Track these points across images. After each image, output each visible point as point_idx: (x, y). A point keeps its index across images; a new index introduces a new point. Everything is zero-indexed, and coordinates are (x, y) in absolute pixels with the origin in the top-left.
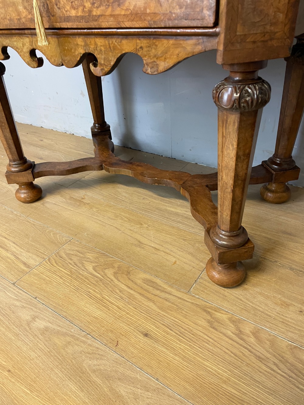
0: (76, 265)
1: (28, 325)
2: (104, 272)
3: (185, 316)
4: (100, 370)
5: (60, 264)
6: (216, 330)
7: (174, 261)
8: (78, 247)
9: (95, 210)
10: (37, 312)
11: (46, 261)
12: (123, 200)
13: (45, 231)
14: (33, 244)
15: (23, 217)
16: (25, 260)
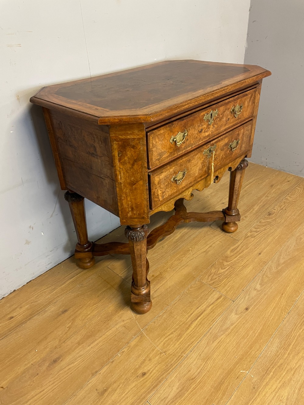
0: (220, 276)
2: (226, 265)
5: (219, 283)
6: (255, 236)
7: (219, 242)
8: (205, 276)
12: (161, 256)
13: (186, 293)
15: (167, 308)
16: (215, 299)
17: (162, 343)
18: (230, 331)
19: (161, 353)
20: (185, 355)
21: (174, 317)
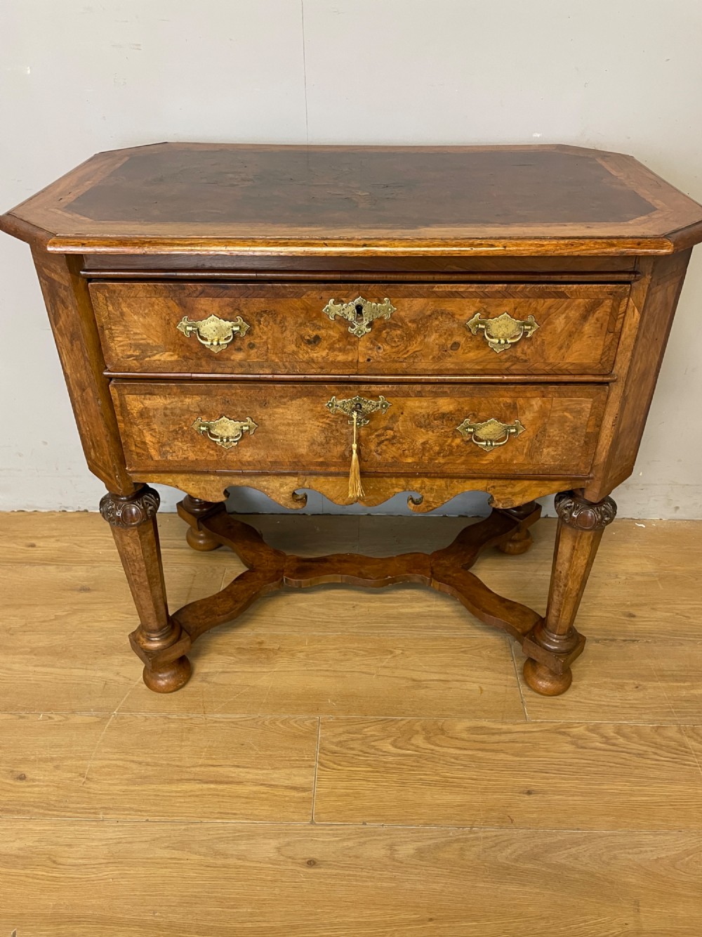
0: (366, 753)
1: (394, 859)
2: (412, 745)
3: (547, 750)
4: (521, 855)
5: (342, 763)
7: (478, 688)
8: (340, 726)
9: (301, 655)
10: (386, 839)
11: (319, 769)
12: (325, 620)
13: (263, 724)
14: (268, 753)
15: (197, 717)
16: (287, 783)
17: (106, 763)
18: (220, 862)
20: (101, 816)
21: (182, 741)
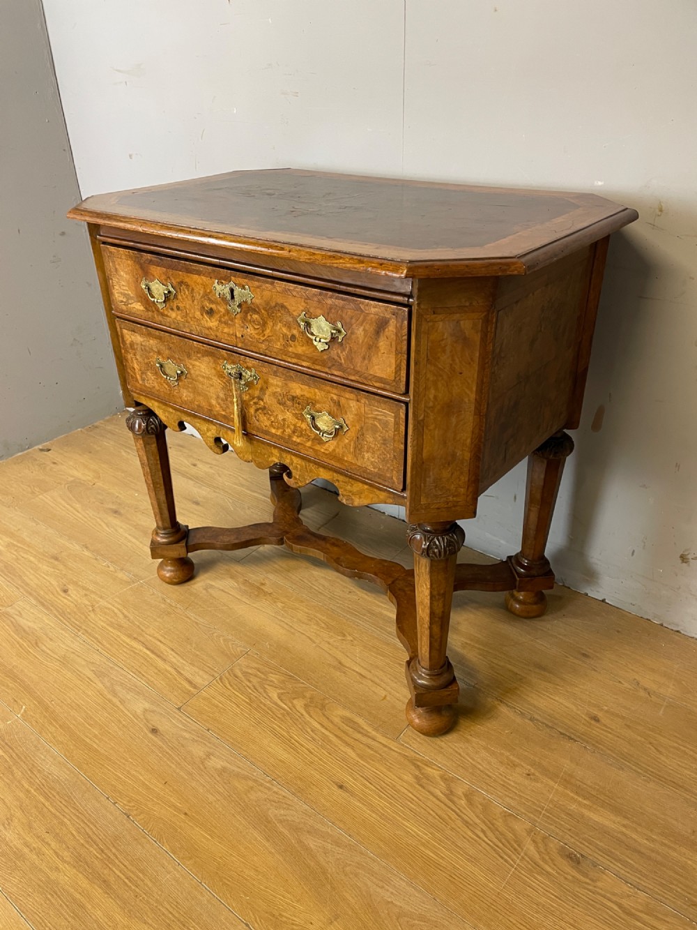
0: (256, 689)
1: (202, 763)
2: (292, 703)
3: (389, 769)
4: (287, 820)
5: (234, 686)
6: (423, 787)
7: (383, 696)
8: (257, 663)
10: (210, 748)
11: (217, 681)
12: (321, 591)
13: (213, 634)
14: (198, 653)
15: (180, 608)
16: (190, 677)
17: (110, 606)
18: (109, 696)
19: (93, 606)
20: (80, 633)
21: (159, 617)
